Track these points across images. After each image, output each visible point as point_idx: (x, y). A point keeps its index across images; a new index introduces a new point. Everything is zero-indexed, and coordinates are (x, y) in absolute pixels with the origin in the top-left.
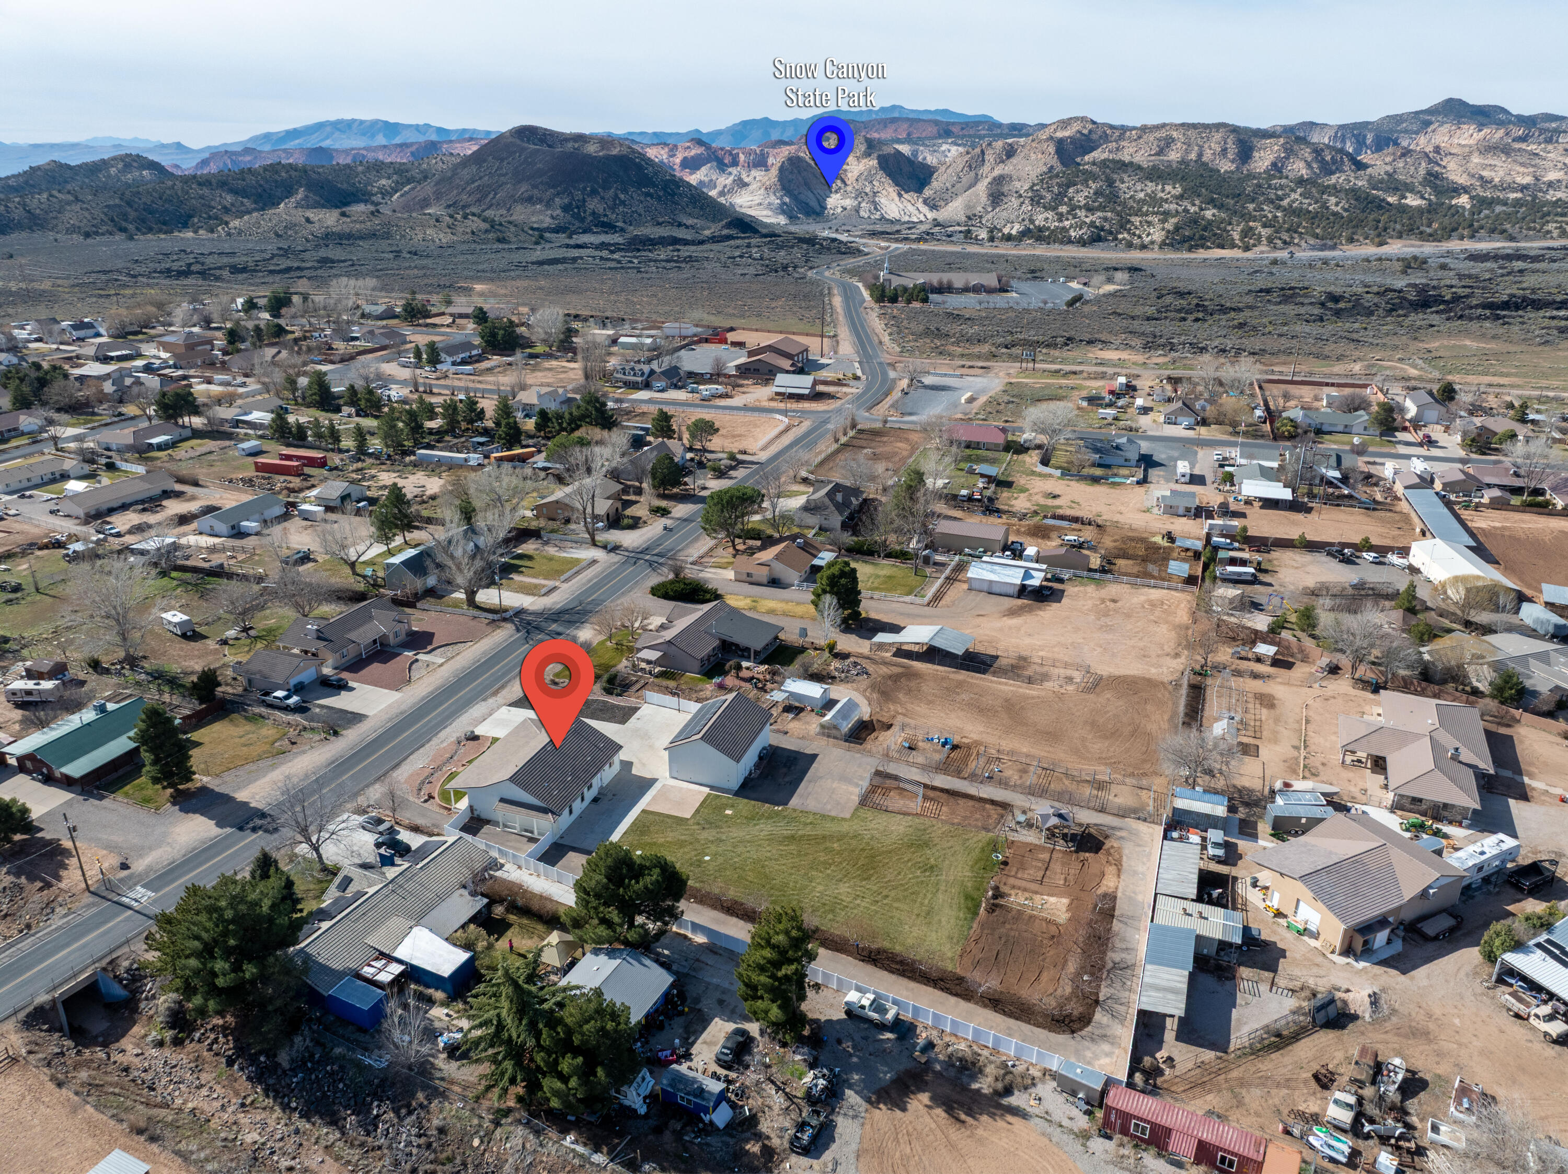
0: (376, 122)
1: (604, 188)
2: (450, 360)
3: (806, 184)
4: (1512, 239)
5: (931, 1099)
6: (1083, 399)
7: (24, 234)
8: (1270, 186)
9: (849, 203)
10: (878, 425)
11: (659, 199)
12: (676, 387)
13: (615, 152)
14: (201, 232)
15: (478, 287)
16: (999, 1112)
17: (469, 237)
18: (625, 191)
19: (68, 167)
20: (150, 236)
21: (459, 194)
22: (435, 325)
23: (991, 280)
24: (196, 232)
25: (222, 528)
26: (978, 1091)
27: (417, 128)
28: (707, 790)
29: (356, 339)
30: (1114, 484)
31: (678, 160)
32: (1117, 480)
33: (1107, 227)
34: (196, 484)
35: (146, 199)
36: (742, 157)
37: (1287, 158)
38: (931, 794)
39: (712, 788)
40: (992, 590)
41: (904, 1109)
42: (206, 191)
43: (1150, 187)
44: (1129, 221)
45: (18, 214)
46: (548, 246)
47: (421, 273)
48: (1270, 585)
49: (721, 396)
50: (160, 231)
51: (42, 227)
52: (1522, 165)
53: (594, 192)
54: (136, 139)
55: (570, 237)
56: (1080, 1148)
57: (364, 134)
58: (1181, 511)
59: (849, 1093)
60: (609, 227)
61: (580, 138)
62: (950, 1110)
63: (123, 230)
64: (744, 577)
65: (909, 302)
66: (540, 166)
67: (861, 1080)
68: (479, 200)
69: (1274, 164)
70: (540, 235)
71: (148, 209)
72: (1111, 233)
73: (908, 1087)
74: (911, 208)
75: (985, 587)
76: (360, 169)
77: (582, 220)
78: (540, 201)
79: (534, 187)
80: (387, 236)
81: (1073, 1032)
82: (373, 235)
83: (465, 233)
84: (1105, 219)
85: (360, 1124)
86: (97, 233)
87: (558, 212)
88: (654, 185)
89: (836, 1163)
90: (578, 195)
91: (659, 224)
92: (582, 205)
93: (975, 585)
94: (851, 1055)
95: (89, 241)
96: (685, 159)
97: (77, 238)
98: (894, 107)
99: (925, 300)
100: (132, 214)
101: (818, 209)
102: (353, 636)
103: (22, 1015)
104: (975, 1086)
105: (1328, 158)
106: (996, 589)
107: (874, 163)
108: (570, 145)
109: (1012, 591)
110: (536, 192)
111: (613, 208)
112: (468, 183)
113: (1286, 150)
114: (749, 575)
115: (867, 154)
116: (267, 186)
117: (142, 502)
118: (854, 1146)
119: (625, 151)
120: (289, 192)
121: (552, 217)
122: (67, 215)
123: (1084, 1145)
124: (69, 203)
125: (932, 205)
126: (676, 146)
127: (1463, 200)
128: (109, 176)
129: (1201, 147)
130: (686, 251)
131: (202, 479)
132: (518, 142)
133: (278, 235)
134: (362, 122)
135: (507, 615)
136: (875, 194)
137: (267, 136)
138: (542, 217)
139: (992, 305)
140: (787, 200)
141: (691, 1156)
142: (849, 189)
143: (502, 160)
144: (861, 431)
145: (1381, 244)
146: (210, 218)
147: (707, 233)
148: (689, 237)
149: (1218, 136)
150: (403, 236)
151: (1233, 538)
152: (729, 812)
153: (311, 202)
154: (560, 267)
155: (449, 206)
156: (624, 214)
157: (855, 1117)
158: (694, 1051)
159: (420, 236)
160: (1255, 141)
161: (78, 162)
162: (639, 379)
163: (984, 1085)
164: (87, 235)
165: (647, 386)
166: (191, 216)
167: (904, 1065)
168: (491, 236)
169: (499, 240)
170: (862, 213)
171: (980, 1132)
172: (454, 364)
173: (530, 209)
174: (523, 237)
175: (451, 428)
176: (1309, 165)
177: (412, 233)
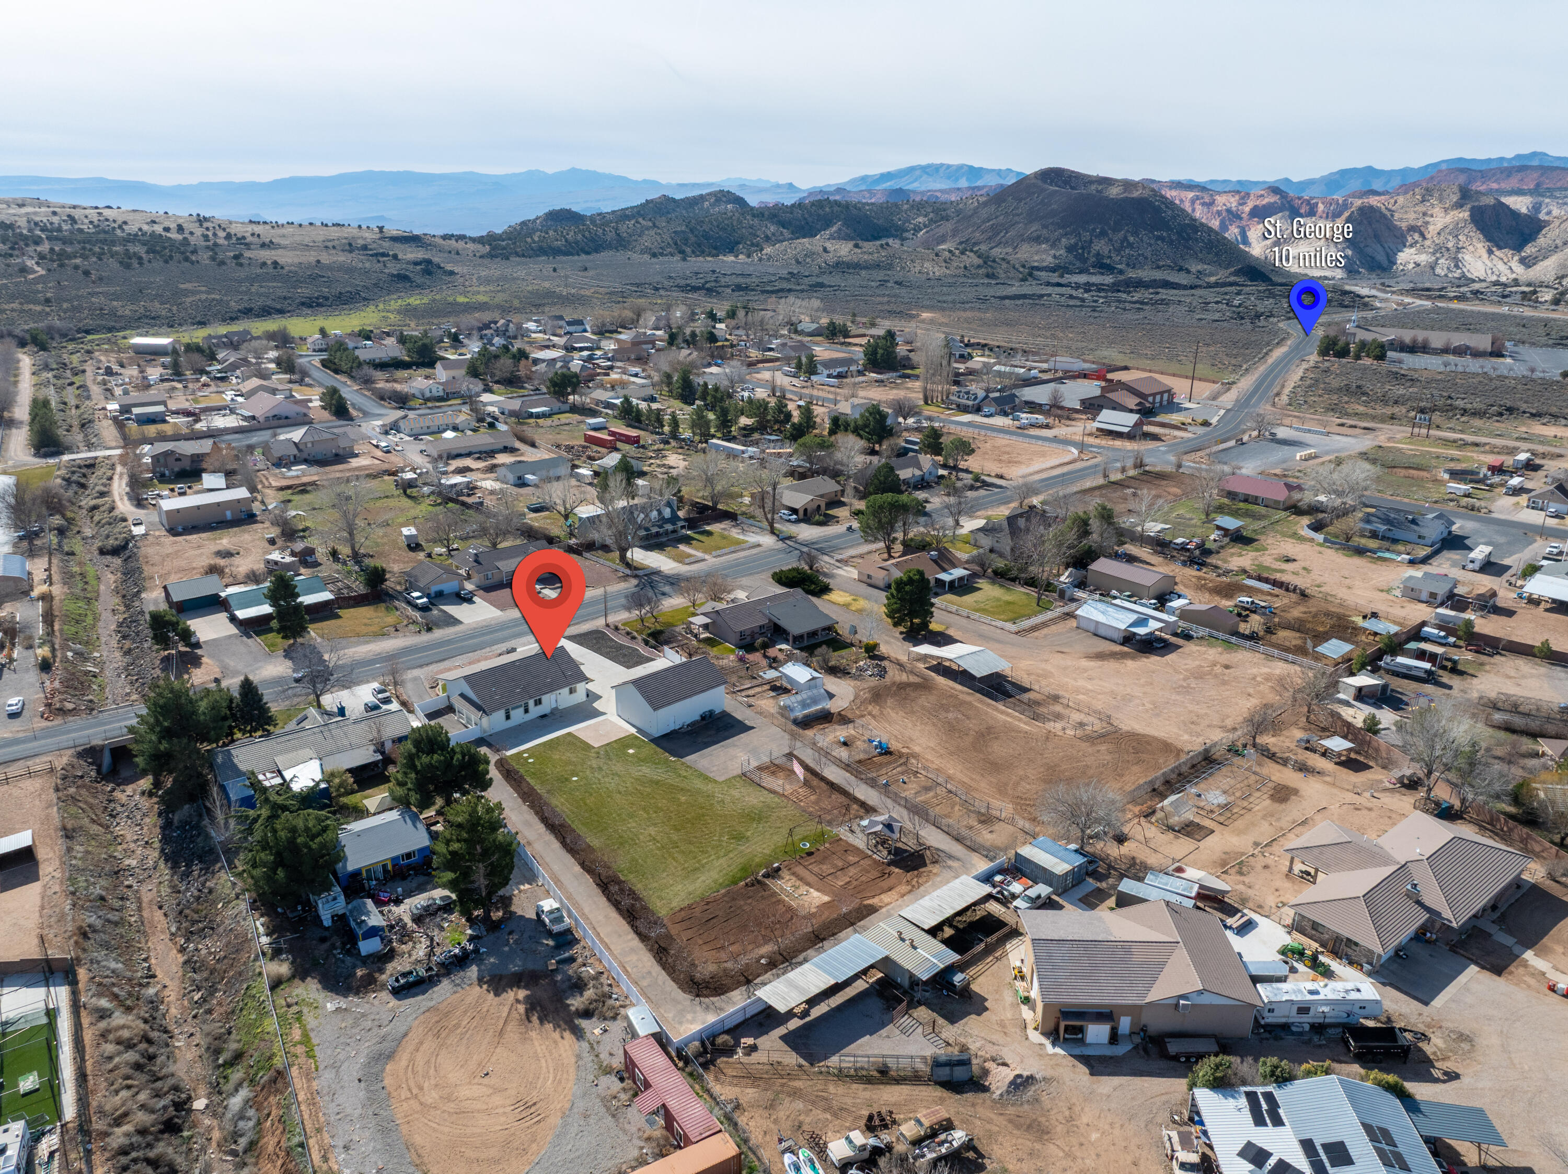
0: (961, 167)
1: (1114, 231)
2: (826, 372)
3: (1376, 236)
5: (528, 997)
6: (1446, 471)
7: (611, 253)
9: (1423, 258)
10: (1170, 469)
11: (1171, 242)
12: (1006, 414)
13: (1136, 194)
14: (741, 256)
15: (925, 315)
16: (564, 1027)
17: (961, 271)
18: (1135, 233)
19: (673, 200)
20: (701, 259)
21: (973, 232)
22: (850, 344)
23: (1483, 342)
24: (736, 256)
25: (511, 477)
26: (566, 1005)
27: (999, 172)
28: (633, 731)
29: (771, 350)
30: (1380, 558)
31: (1247, 209)
32: (1387, 555)
34: (533, 445)
35: (706, 227)
36: (1321, 207)
38: (815, 782)
39: (640, 730)
40: (1097, 632)
41: (498, 995)
42: (756, 222)
45: (611, 236)
46: (1034, 282)
47: (886, 299)
48: (1450, 688)
49: (1041, 427)
50: (709, 255)
51: (625, 247)
53: (1103, 234)
54: (760, 180)
55: (1062, 276)
56: (592, 1077)
57: (949, 178)
58: (1424, 596)
60: (1104, 267)
61: (1107, 182)
63: (682, 252)
64: (865, 579)
65: (1358, 357)
66: (1055, 206)
67: (493, 964)
68: (990, 238)
70: (1030, 273)
71: (706, 236)
73: (520, 982)
74: (1501, 267)
75: (1092, 628)
76: (906, 207)
77: (1085, 261)
78: (1047, 240)
79: (1045, 227)
80: (890, 267)
81: (698, 996)
82: (877, 266)
83: (958, 267)
86: (662, 254)
87: (1062, 252)
88: (1169, 229)
90: (1086, 236)
91: (1159, 267)
92: (1087, 246)
93: (1083, 624)
95: (654, 260)
96: (1256, 207)
97: (646, 257)
98: (1534, 154)
99: (1381, 357)
100: (693, 239)
101: (1385, 263)
102: (499, 564)
103: (80, 749)
104: (568, 1000)
106: (1102, 632)
107: (1465, 215)
108: (1093, 187)
109: (1116, 636)
110: (1045, 232)
111: (1118, 251)
112: (984, 222)
114: (869, 577)
115: (1459, 205)
116: (810, 219)
117: (480, 452)
119: (1146, 193)
120: (828, 225)
121: (1055, 257)
122: (645, 238)
123: (597, 1077)
124: (648, 229)
125: (1527, 263)
126: (1248, 194)
128: (702, 209)
130: (1164, 294)
131: (538, 442)
132: (1040, 183)
133: (798, 262)
134: (949, 166)
135: (640, 573)
136: (1459, 249)
137: (864, 179)
138: (1043, 255)
139: (1460, 369)
140: (1350, 252)
142: (1427, 243)
143: (1020, 201)
144: (1147, 473)
146: (753, 245)
147: (1213, 279)
148: (1185, 282)
150: (903, 268)
151: (1451, 632)
152: (631, 751)
153: (843, 234)
154: (1020, 302)
155: (961, 243)
156: (1130, 257)
157: (457, 985)
159: (917, 270)
161: (682, 197)
162: (970, 403)
163: (576, 1003)
164: (654, 255)
165: (977, 410)
166: (738, 243)
167: (534, 965)
168: (982, 271)
169: (988, 276)
170: (1438, 271)
171: (533, 1034)
172: (829, 376)
173: (1036, 247)
174: (1012, 273)
175: (762, 427)
177: (911, 266)
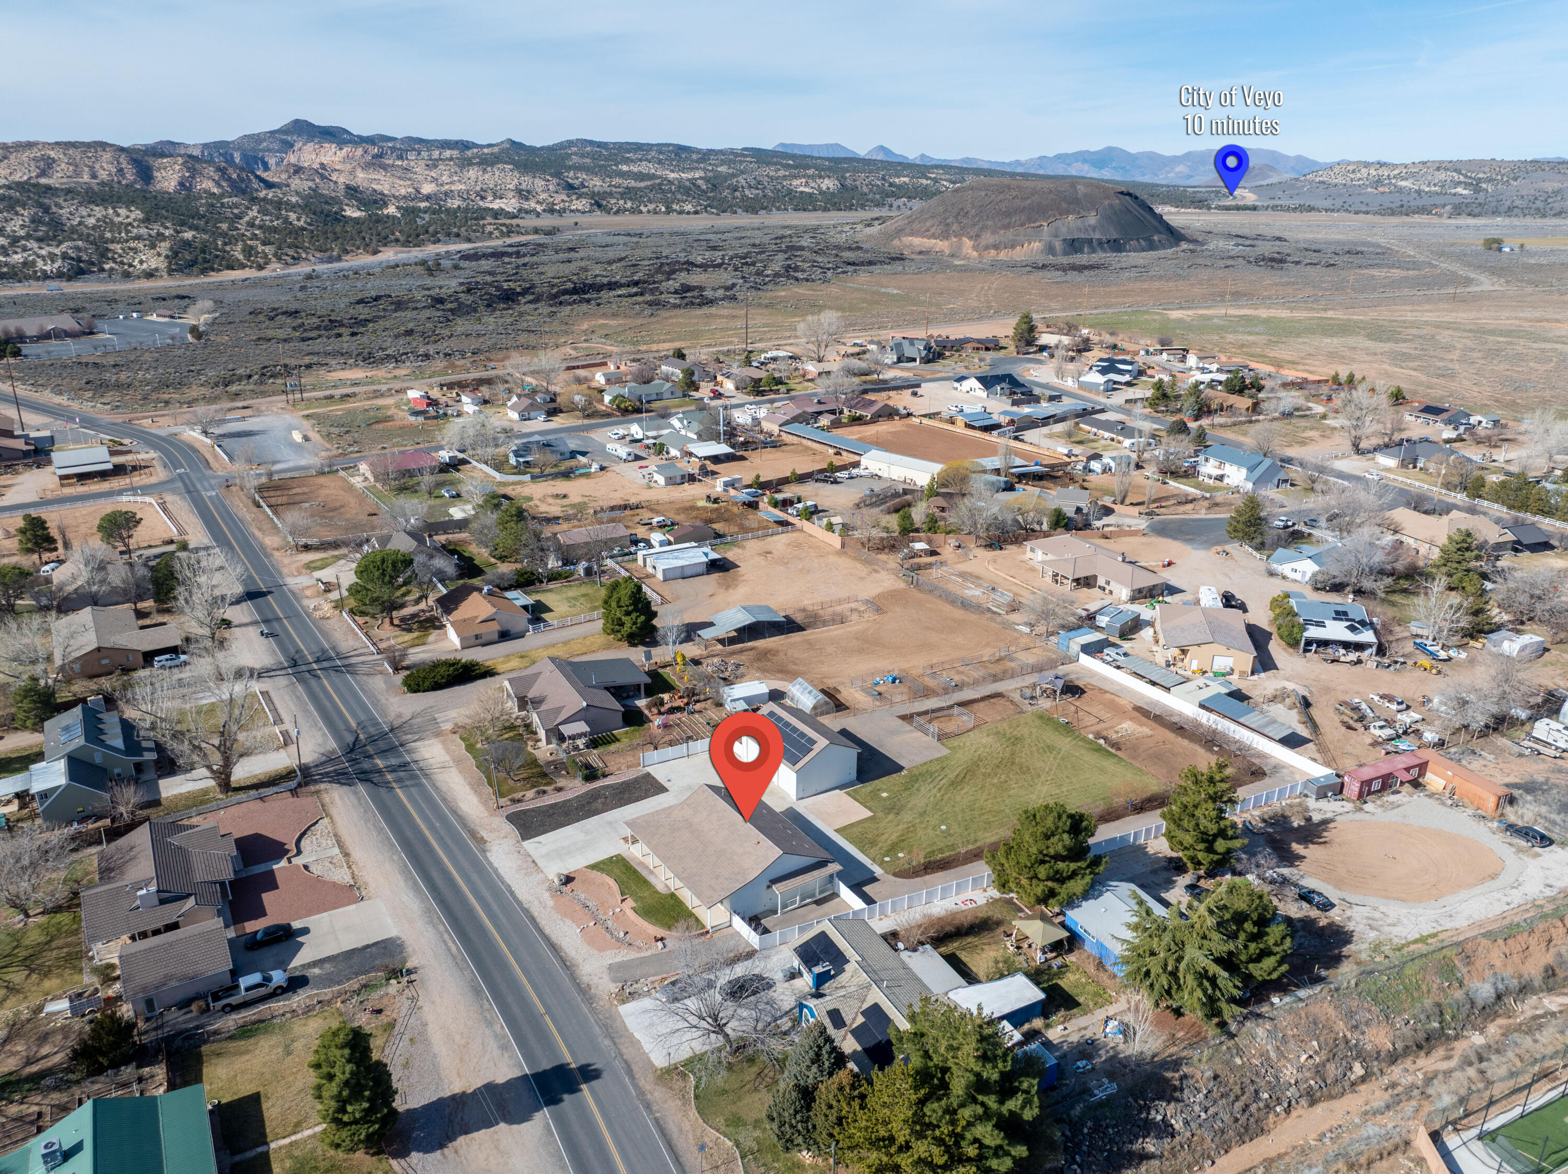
4: (469, 240)
5: (1299, 844)
8: (223, 205)
16: (1323, 827)
26: (1301, 826)
33: (85, 257)
37: (193, 177)
41: (1304, 857)
43: (99, 211)
44: (108, 250)
52: (400, 178)
62: (1313, 842)
69: (181, 184)
72: (93, 264)
73: (1283, 849)
84: (78, 249)
85: (1159, 1137)
89: (1343, 900)
105: (234, 176)
106: (688, 572)
113: (188, 170)
114: (477, 637)
118: (1330, 887)
127: (391, 210)
129: (92, 168)
145: (375, 252)
149: (107, 156)
160: (151, 160)
176: (218, 184)
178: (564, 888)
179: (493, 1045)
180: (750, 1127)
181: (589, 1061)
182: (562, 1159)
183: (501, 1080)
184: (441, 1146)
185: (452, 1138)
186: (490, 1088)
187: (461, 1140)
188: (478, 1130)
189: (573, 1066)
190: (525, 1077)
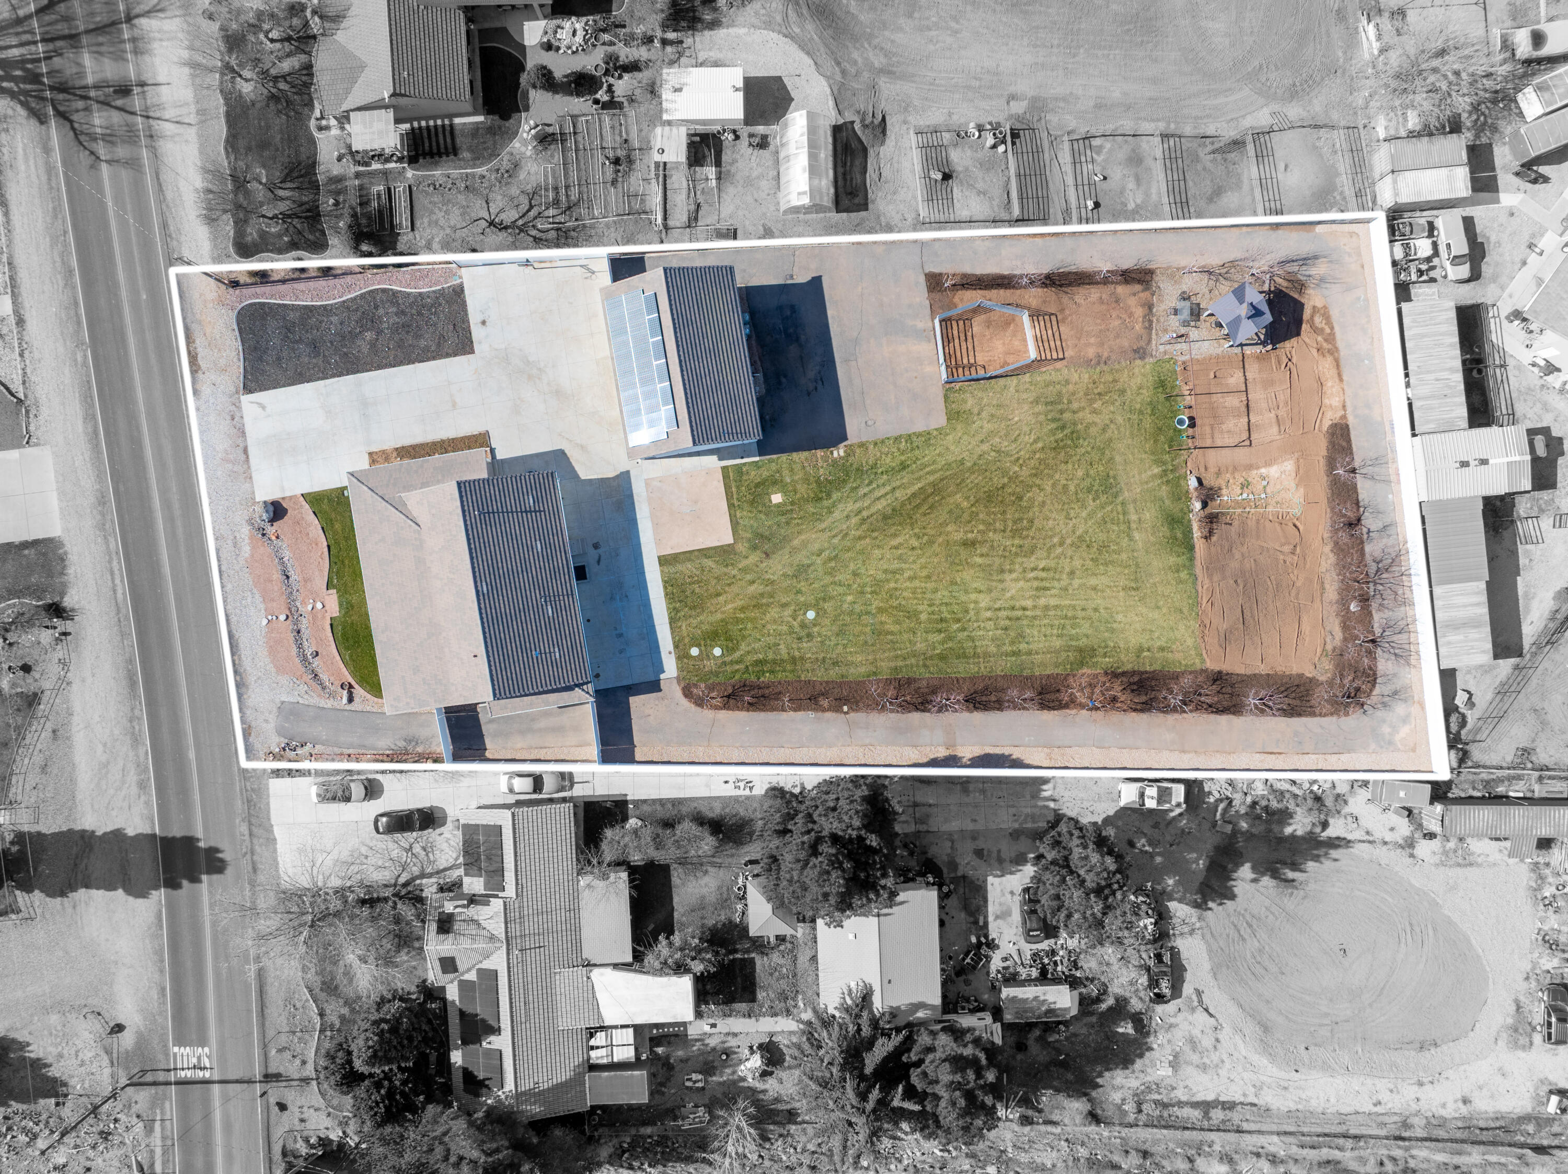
5: (1254, 869)
16: (1321, 852)
26: (1293, 836)
41: (1233, 897)
56: (1409, 862)
59: (1173, 905)
62: (1275, 875)
67: (1178, 883)
73: (1224, 868)
81: (1362, 704)
89: (1199, 993)
94: (1152, 856)
104: (1288, 830)
118: (1207, 966)
123: (1412, 856)
141: (1067, 1055)
152: (777, 498)
157: (1192, 932)
158: (993, 935)
163: (1296, 825)
167: (1210, 841)
171: (1313, 885)
178: (271, 530)
179: (132, 778)
180: (341, 1001)
181: (220, 846)
182: (162, 961)
183: (131, 832)
184: (63, 894)
185: (73, 889)
186: (118, 835)
187: (82, 893)
188: (98, 888)
189: (202, 844)
190: (154, 836)
